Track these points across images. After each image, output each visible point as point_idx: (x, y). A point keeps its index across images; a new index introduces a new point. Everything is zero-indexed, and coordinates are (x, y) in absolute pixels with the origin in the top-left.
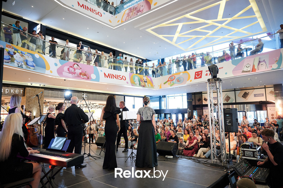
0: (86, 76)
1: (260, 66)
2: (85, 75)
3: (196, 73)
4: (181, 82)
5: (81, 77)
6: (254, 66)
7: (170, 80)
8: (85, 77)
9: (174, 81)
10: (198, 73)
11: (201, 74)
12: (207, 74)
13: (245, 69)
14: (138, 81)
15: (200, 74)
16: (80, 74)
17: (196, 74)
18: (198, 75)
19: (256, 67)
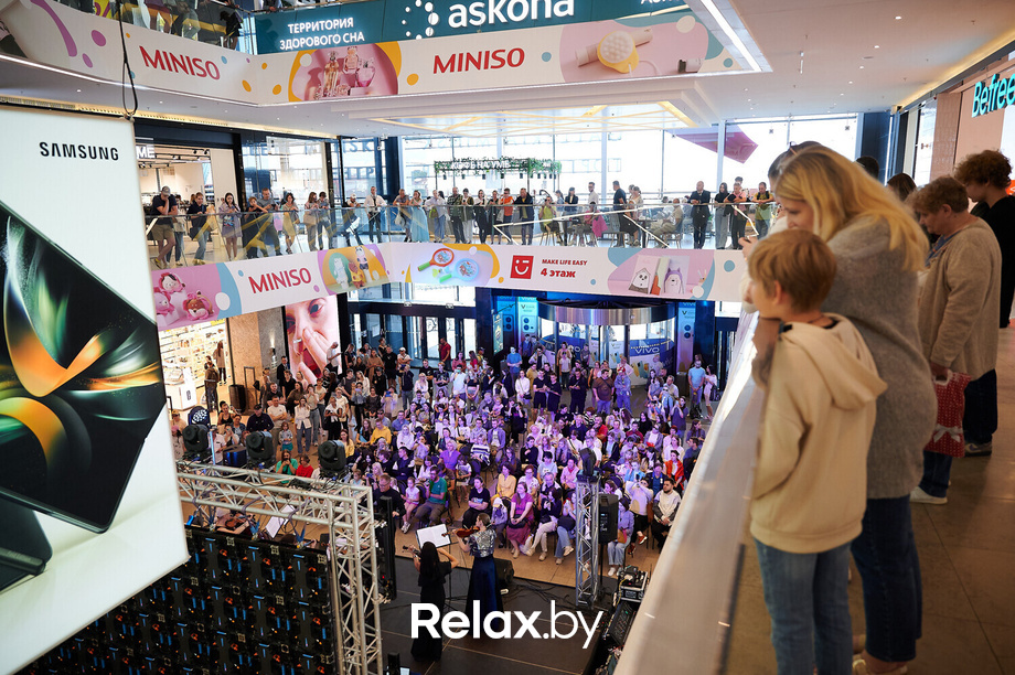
0: (203, 307)
1: (669, 282)
2: (200, 304)
3: (515, 258)
4: (472, 277)
5: (190, 315)
6: (656, 279)
7: (437, 261)
8: (202, 311)
9: (452, 267)
10: (521, 262)
11: (530, 265)
12: (545, 270)
13: (637, 284)
14: (344, 272)
15: (526, 264)
16: (187, 305)
17: (514, 264)
18: (522, 267)
19: (660, 284)
